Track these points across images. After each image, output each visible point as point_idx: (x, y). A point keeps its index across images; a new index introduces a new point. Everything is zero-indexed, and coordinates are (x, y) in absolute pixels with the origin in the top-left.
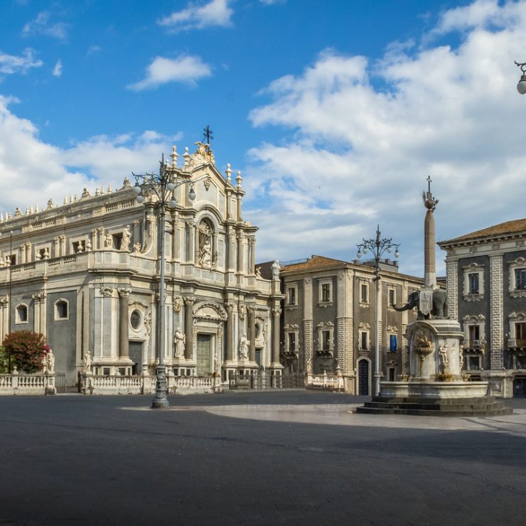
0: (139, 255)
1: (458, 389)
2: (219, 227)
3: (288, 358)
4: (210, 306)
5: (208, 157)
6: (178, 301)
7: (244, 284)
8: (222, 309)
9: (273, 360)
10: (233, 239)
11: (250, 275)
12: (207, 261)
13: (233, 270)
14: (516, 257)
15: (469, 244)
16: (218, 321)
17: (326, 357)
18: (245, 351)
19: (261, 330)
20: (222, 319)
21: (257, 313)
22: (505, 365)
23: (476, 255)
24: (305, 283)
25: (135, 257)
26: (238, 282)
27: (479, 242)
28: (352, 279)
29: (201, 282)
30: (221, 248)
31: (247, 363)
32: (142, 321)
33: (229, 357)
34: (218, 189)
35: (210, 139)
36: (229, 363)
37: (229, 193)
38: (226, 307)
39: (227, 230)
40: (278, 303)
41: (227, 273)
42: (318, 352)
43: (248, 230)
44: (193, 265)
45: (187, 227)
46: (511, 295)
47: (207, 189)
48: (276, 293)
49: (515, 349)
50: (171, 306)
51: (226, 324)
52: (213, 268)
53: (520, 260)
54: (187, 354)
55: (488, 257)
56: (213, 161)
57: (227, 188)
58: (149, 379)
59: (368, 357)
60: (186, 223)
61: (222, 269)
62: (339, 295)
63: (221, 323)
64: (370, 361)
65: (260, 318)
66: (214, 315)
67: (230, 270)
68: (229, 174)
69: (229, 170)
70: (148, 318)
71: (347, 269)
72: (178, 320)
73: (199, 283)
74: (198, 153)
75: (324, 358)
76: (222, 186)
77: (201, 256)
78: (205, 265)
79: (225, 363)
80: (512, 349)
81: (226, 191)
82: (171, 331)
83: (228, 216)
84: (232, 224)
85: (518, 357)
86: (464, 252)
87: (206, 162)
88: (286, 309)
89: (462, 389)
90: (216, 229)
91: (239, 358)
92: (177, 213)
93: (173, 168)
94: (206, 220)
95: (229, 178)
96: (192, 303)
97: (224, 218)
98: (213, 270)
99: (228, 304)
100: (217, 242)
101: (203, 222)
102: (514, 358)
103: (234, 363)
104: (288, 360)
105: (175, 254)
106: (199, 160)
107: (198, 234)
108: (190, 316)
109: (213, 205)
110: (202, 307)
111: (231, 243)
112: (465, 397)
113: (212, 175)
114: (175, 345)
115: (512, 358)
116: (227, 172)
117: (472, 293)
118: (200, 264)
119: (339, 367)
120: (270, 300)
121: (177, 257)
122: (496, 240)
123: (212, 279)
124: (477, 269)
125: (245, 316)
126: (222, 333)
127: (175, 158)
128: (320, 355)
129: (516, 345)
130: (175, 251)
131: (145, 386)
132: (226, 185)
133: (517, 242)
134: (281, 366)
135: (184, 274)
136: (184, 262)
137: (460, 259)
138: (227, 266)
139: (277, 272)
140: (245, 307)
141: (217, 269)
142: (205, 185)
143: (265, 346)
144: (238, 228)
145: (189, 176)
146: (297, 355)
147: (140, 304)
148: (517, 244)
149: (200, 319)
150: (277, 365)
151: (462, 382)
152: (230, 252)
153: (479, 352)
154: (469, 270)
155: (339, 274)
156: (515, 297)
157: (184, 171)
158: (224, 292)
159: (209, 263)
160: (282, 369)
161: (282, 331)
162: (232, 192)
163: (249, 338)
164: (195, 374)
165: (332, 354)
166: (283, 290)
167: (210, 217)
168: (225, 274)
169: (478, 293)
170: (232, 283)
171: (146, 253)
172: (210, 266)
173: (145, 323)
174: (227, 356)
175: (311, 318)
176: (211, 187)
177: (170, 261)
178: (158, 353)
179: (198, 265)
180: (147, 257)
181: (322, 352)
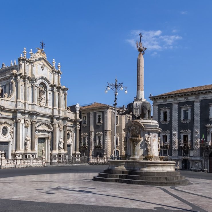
0: (7, 99)
1: (157, 166)
2: (49, 88)
3: (83, 149)
4: (45, 124)
5: (43, 55)
6: (27, 122)
7: (62, 114)
8: (51, 126)
9: (76, 150)
10: (56, 93)
11: (65, 110)
12: (43, 103)
13: (56, 107)
14: (184, 104)
15: (163, 98)
16: (48, 132)
17: (99, 148)
18: (62, 146)
19: (71, 136)
20: (50, 130)
21: (68, 128)
22: (178, 154)
23: (166, 103)
24: (90, 114)
25: (5, 100)
26: (59, 113)
27: (168, 97)
28: (111, 113)
29: (40, 113)
30: (50, 97)
31: (63, 151)
32: (9, 132)
33: (54, 148)
34: (49, 70)
35: (44, 47)
36: (54, 152)
37: (54, 73)
38: (53, 125)
39: (53, 89)
40: (78, 123)
41: (53, 109)
42: (96, 146)
43: (63, 90)
44: (36, 105)
45: (32, 87)
46: (182, 122)
47: (43, 70)
48: (77, 119)
49: (183, 147)
50: (24, 125)
51: (53, 133)
52: (46, 106)
53: (186, 106)
54: (32, 148)
55: (171, 104)
56: (46, 57)
57: (53, 70)
58: (5, 161)
59: (119, 149)
60: (32, 84)
61: (51, 107)
62: (105, 120)
63: (50, 133)
64: (119, 151)
65: (70, 130)
66: (47, 129)
67: (55, 108)
68: (54, 64)
69: (54, 62)
70: (12, 130)
71: (109, 108)
72: (28, 131)
73: (39, 113)
74: (37, 53)
75: (99, 149)
76: (50, 69)
77: (40, 101)
78: (42, 105)
79: (52, 152)
80: (181, 147)
81: (53, 71)
82: (24, 136)
83: (54, 82)
84: (56, 86)
85: (184, 150)
86: (161, 102)
87: (42, 57)
88: (82, 126)
89: (160, 166)
90: (48, 88)
91: (59, 149)
92: (27, 79)
93: (24, 58)
94: (42, 84)
95: (54, 66)
96: (35, 123)
97: (52, 83)
98: (46, 107)
99: (54, 123)
100: (49, 94)
101: (41, 85)
102: (183, 151)
103: (57, 151)
104: (83, 150)
105: (26, 99)
106: (38, 56)
107: (38, 90)
108: (34, 129)
109: (46, 77)
110: (40, 125)
111: (55, 95)
112: (162, 172)
113: (45, 63)
114: (26, 143)
115: (181, 151)
116: (53, 63)
117: (165, 120)
118: (39, 104)
119: (105, 153)
120: (75, 122)
121: (27, 101)
122: (175, 96)
123: (46, 111)
124: (167, 109)
125: (62, 129)
126: (51, 137)
127: (25, 54)
128: (97, 148)
129: (183, 145)
130: (26, 98)
131: (2, 164)
132: (52, 69)
133: (185, 98)
134: (79, 153)
135: (31, 109)
136: (31, 103)
137: (159, 105)
138: (53, 105)
139: (78, 109)
140: (62, 125)
141: (48, 107)
142: (42, 68)
143: (72, 143)
144: (58, 88)
145: (33, 63)
146: (87, 148)
147: (7, 123)
148: (185, 99)
149: (39, 131)
150: (78, 152)
151: (160, 161)
152: (55, 99)
153: (167, 148)
154: (163, 110)
155: (105, 110)
156: (183, 123)
157: (30, 60)
158: (52, 118)
159: (44, 104)
160: (80, 154)
161: (80, 136)
162: (56, 72)
163: (64, 139)
164: (37, 157)
165: (102, 147)
166: (80, 117)
167: (44, 83)
168: (52, 109)
169: (167, 120)
170: (56, 113)
171: (10, 98)
172: (44, 105)
173: (10, 133)
174: (53, 148)
175: (93, 130)
176: (45, 69)
177: (23, 102)
178: (17, 147)
179: (38, 105)
180: (11, 100)
181: (98, 146)
